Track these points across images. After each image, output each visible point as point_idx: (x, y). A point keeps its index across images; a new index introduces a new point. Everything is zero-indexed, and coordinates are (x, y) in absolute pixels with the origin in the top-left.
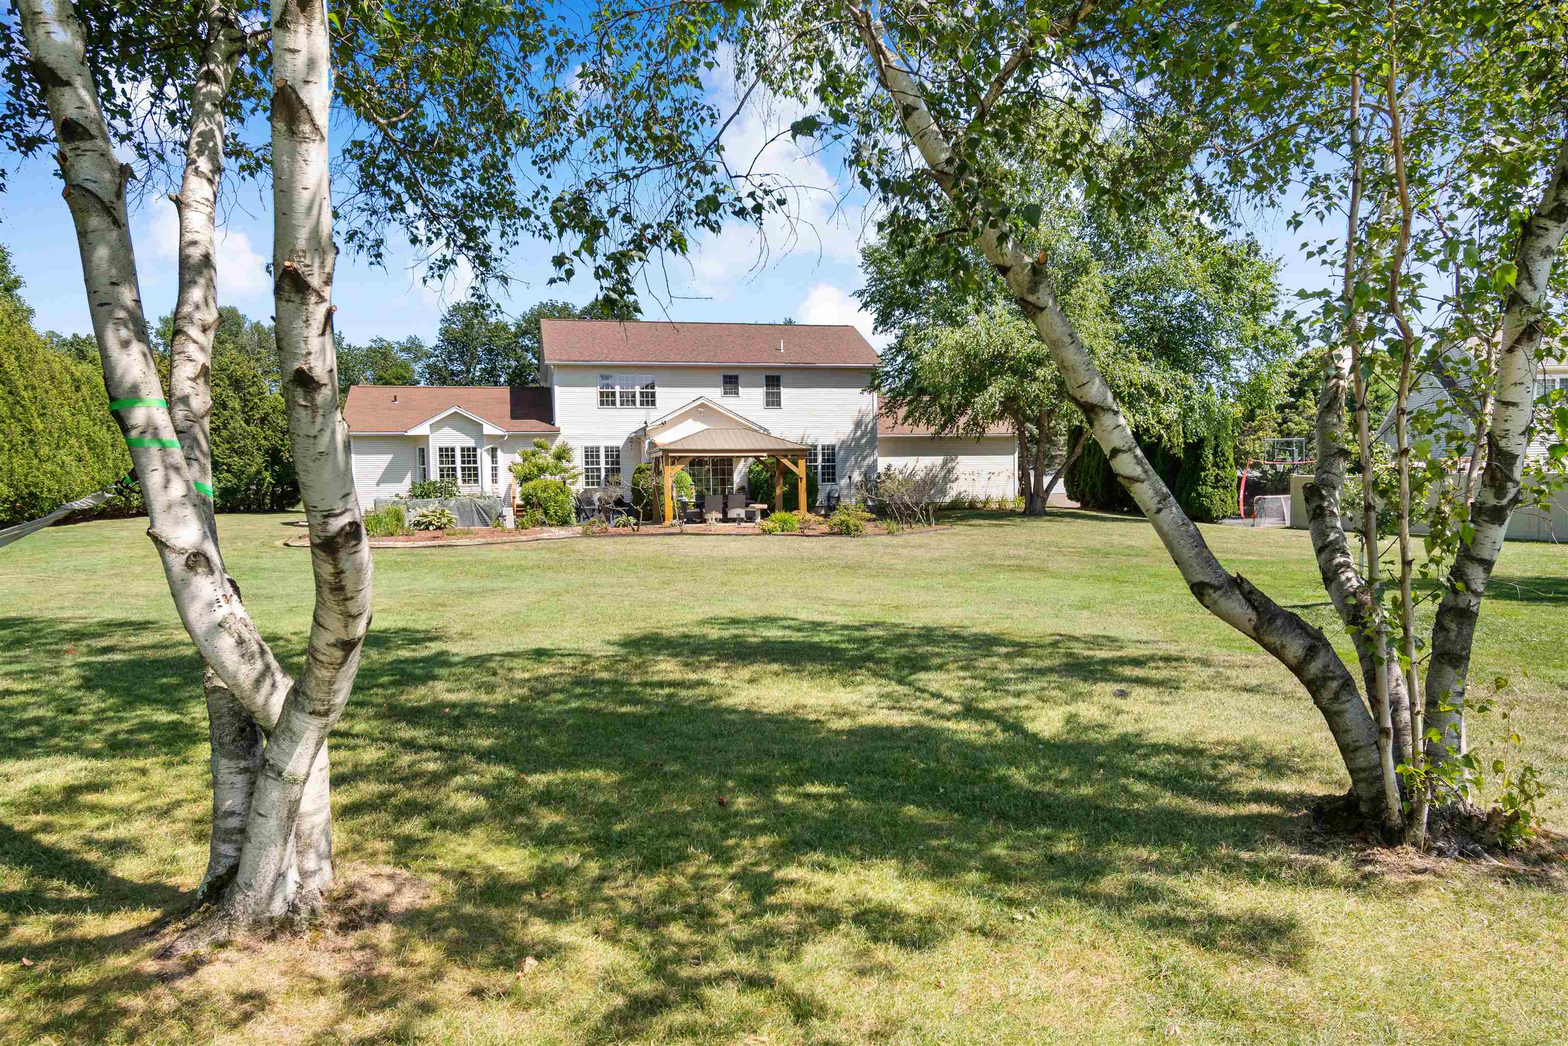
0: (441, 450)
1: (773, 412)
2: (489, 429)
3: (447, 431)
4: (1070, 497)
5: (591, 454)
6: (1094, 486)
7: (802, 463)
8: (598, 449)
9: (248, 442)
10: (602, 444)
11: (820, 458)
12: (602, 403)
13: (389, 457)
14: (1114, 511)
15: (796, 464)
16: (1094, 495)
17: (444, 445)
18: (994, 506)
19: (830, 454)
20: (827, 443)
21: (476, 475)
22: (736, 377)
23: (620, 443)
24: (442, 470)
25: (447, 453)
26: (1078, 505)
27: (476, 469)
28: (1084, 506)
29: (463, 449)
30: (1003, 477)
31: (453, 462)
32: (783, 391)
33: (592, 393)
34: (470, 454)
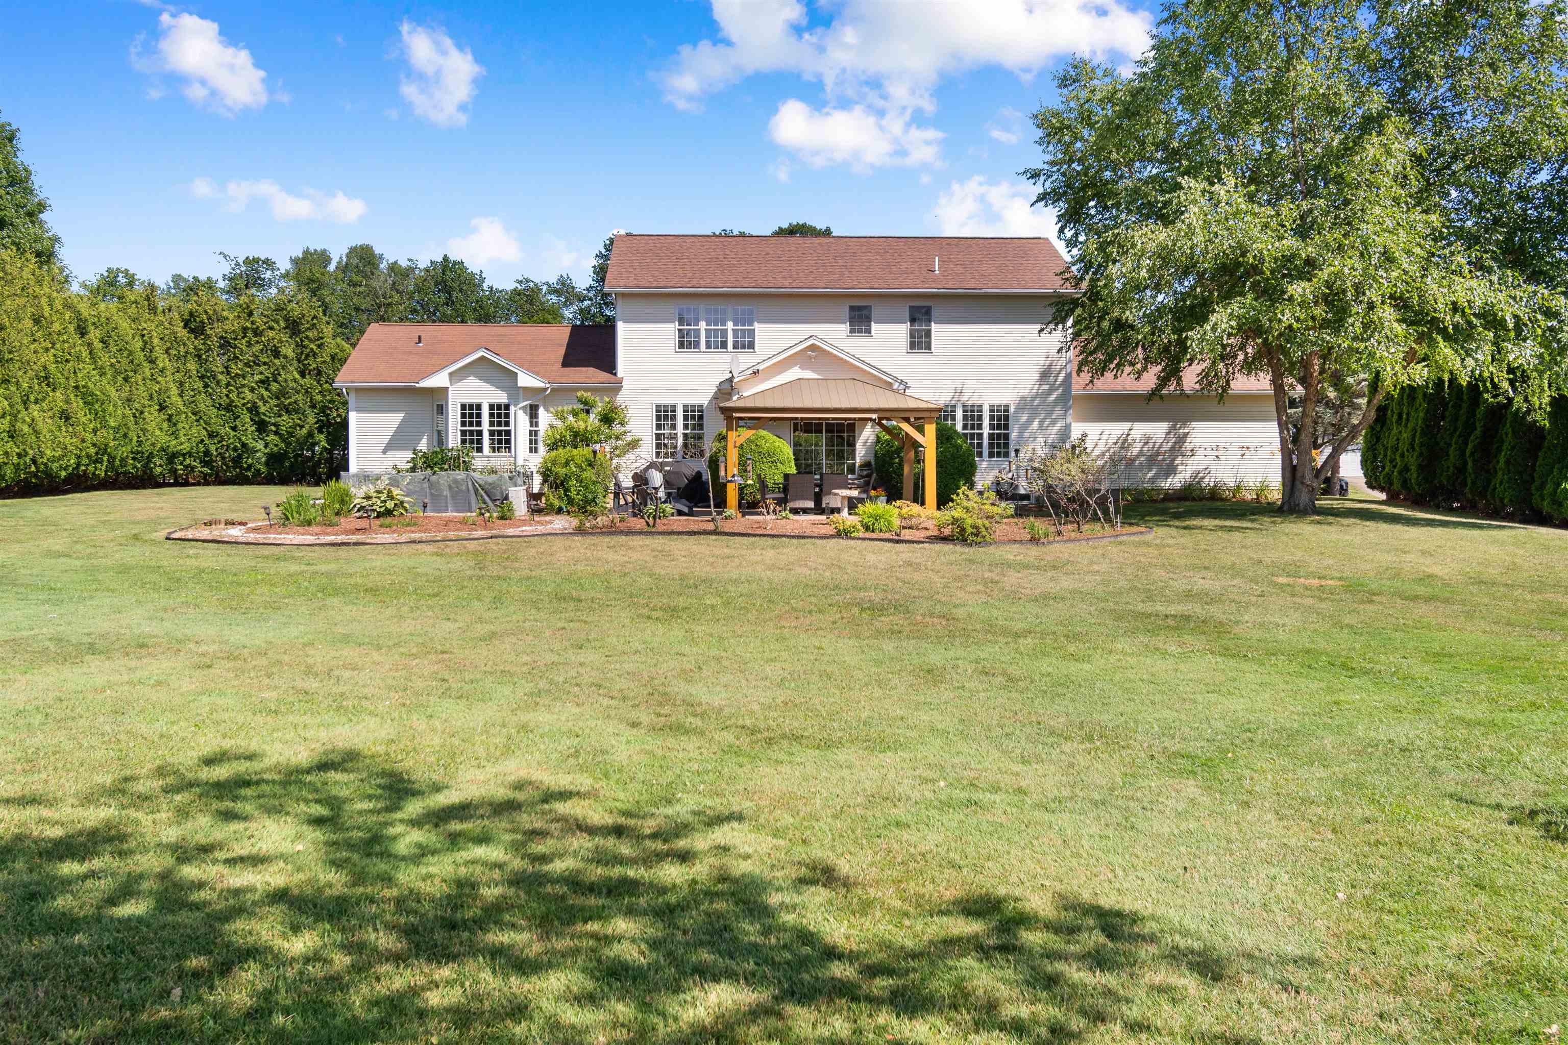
0: (463, 407)
1: (919, 358)
2: (525, 380)
3: (472, 382)
4: (1370, 485)
5: (664, 415)
6: (1406, 469)
7: (931, 429)
8: (674, 408)
9: (300, 397)
10: (680, 401)
11: (986, 422)
12: (681, 345)
13: (400, 416)
14: (1437, 509)
15: (921, 430)
16: (1405, 483)
17: (468, 400)
18: (1249, 496)
19: (1002, 418)
20: (997, 401)
21: (508, 442)
22: (868, 308)
23: (704, 400)
24: (463, 433)
25: (470, 413)
26: (1383, 496)
27: (508, 433)
28: (1392, 499)
29: (491, 407)
30: (1264, 453)
31: (479, 424)
32: (936, 329)
33: (669, 331)
34: (500, 413)
